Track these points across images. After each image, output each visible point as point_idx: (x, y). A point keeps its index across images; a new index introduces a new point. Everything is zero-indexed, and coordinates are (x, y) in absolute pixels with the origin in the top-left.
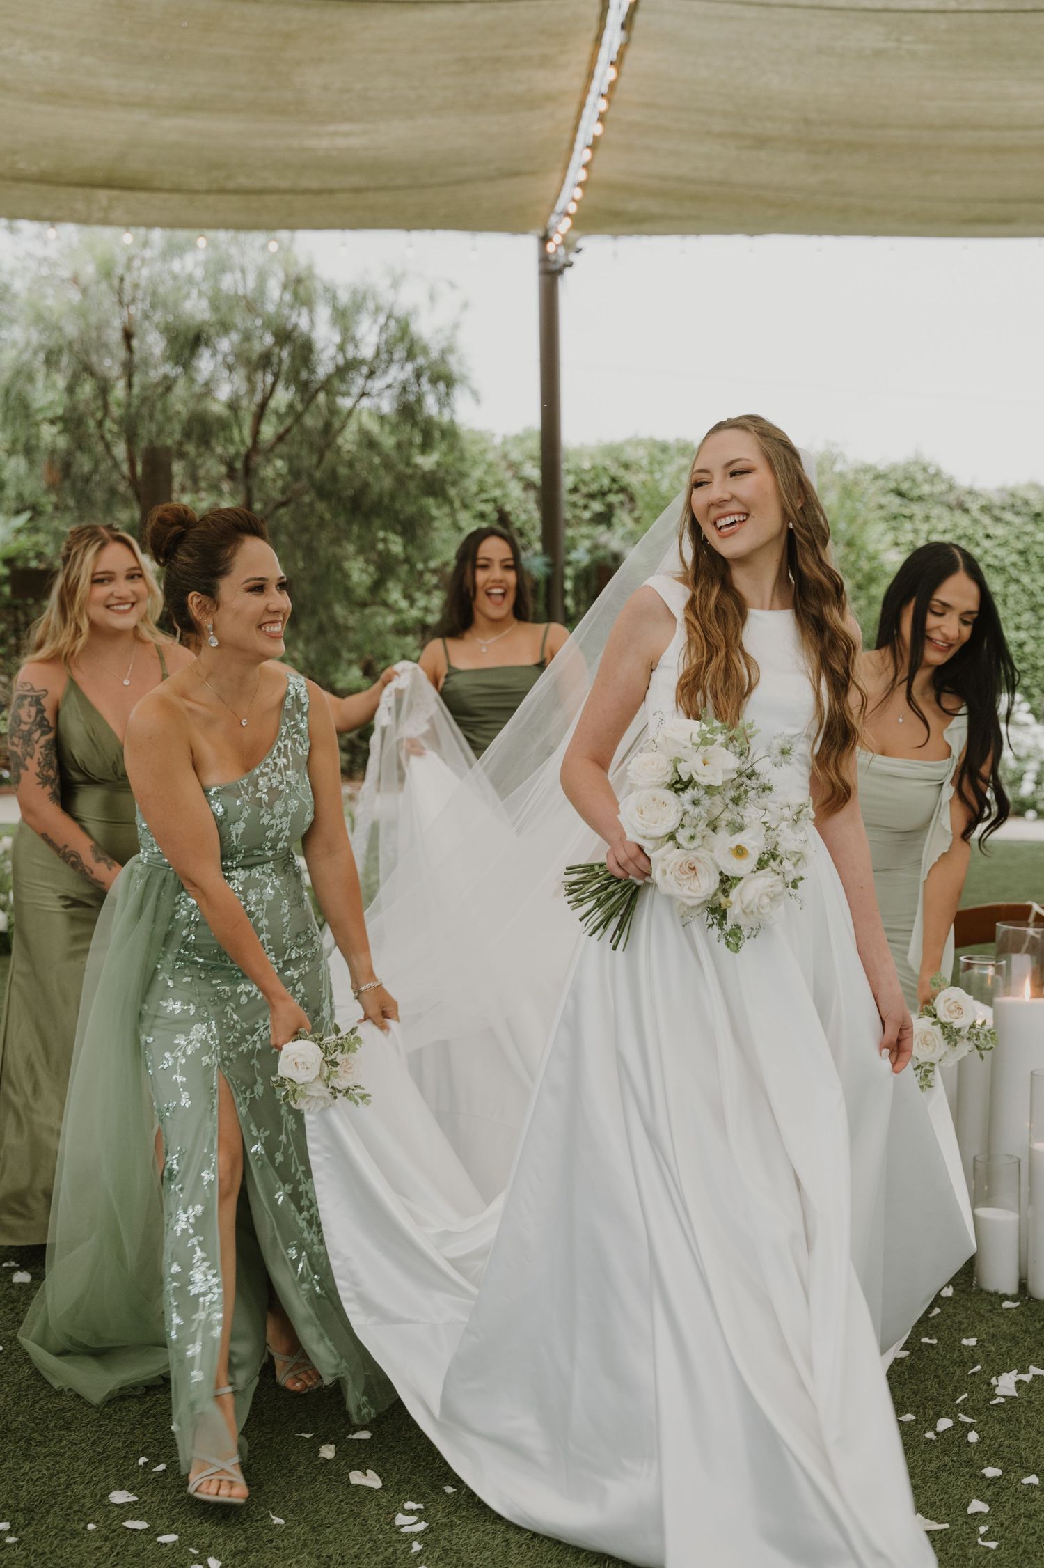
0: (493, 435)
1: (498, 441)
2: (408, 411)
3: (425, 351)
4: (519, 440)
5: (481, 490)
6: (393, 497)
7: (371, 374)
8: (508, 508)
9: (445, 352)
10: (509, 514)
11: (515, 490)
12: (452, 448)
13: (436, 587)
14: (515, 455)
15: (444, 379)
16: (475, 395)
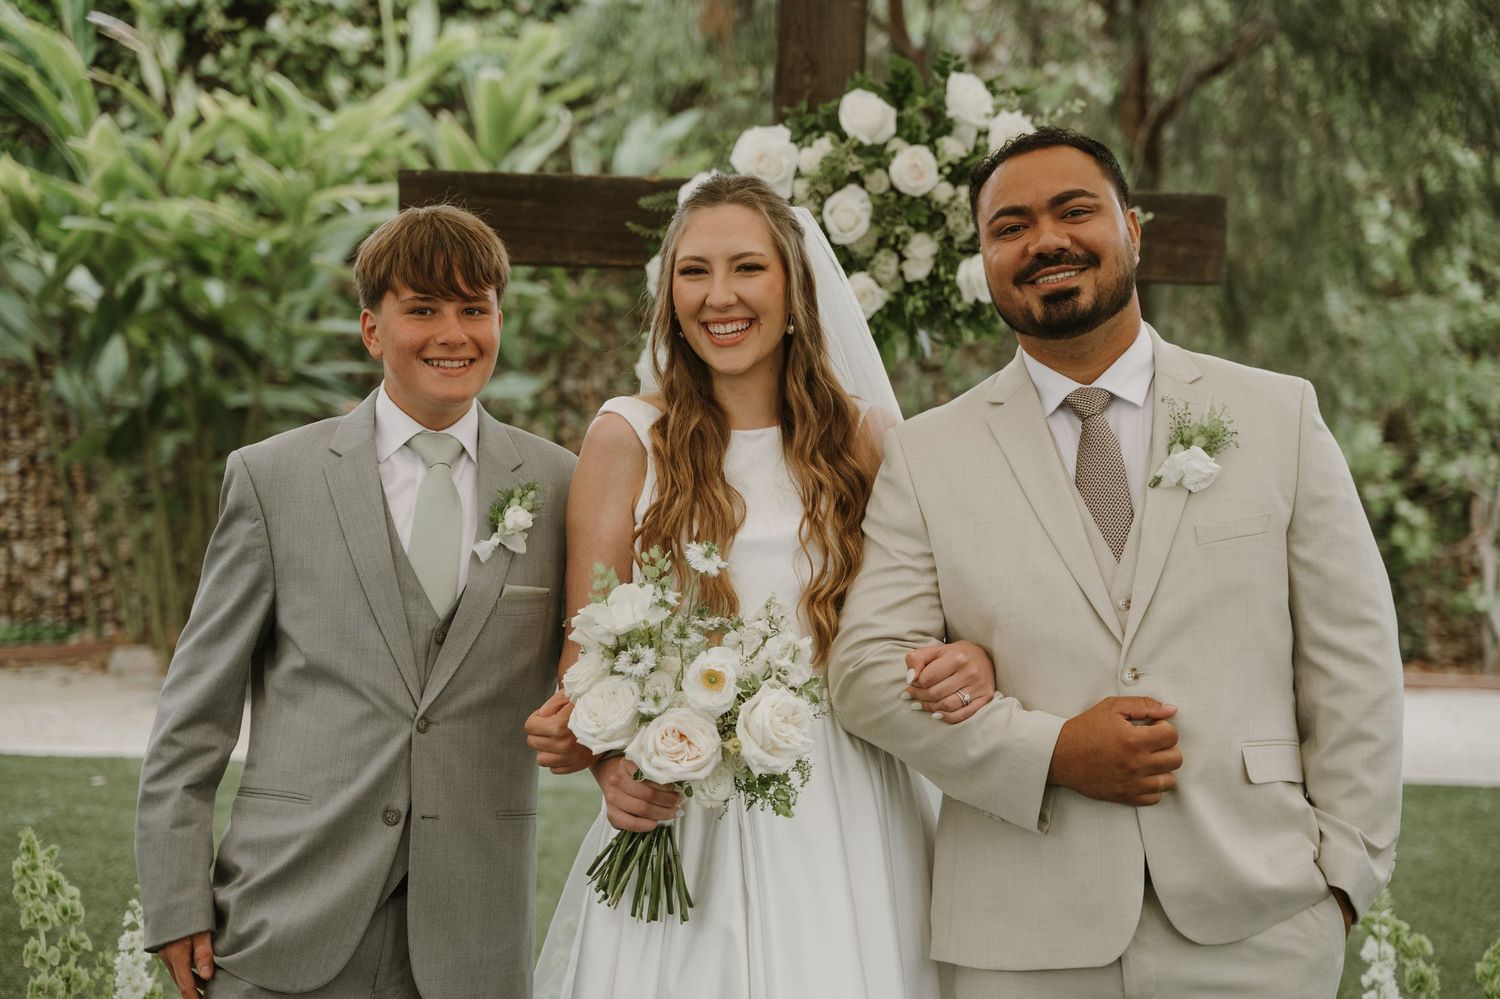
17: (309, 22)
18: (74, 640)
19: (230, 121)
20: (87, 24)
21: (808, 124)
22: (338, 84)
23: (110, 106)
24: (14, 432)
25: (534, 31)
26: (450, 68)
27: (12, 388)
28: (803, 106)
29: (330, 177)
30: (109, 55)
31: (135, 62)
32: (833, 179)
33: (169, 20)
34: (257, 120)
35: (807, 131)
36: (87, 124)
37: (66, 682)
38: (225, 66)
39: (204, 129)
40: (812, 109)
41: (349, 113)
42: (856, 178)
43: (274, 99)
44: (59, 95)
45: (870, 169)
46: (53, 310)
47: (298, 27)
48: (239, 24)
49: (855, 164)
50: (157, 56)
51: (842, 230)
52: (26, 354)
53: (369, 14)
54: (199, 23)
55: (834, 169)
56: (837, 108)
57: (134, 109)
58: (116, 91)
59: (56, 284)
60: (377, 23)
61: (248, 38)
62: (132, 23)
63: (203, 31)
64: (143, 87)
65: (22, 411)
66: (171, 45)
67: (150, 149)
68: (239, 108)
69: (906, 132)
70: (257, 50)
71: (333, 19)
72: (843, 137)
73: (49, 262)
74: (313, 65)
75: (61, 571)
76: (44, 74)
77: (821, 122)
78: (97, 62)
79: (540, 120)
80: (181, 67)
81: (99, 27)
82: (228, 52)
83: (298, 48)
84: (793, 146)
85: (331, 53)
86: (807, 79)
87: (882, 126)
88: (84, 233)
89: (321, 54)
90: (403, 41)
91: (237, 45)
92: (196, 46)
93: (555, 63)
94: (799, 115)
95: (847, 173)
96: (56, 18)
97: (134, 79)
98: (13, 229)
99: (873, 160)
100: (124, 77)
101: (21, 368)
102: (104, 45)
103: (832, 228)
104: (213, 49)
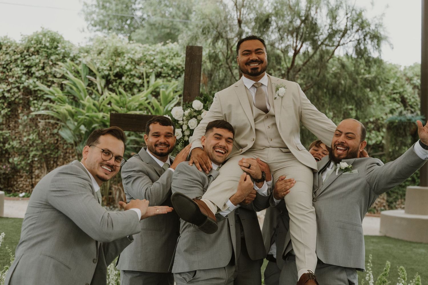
0: (401, 66)
1: (402, 69)
2: (361, 53)
3: (369, 25)
4: (411, 68)
5: (394, 89)
6: (350, 89)
7: (343, 36)
8: (406, 96)
9: (377, 26)
10: (407, 98)
11: (409, 88)
12: (379, 67)
13: (373, 129)
14: (410, 74)
15: (376, 38)
16: (391, 44)
17: (130, 78)
19: (112, 97)
20: (87, 78)
21: (187, 106)
22: (135, 90)
23: (91, 94)
24: (71, 156)
25: (174, 81)
26: (157, 88)
27: (71, 148)
28: (187, 103)
29: (132, 108)
30: (91, 84)
31: (96, 85)
32: (191, 117)
33: (103, 77)
34: (117, 97)
35: (187, 107)
36: (85, 97)
38: (114, 86)
39: (107, 98)
40: (189, 103)
41: (137, 96)
42: (195, 117)
43: (120, 93)
44: (80, 91)
45: (198, 115)
46: (77, 133)
47: (128, 79)
48: (117, 78)
49: (195, 114)
50: (100, 84)
51: (192, 126)
52: (73, 142)
53: (142, 77)
54: (109, 78)
55: (190, 115)
56: (192, 103)
57: (95, 95)
58: (92, 91)
59: (77, 128)
60: (143, 79)
61: (118, 81)
62: (96, 78)
63: (110, 79)
64: (97, 90)
65: (73, 153)
66: (103, 82)
67: (96, 102)
68: (114, 95)
69: (205, 108)
70: (120, 83)
71: (135, 78)
72: (193, 109)
73: (76, 123)
74: (131, 87)
76: (77, 88)
77: (190, 106)
78: (89, 85)
79: (173, 99)
80: (105, 86)
81: (89, 78)
82: (114, 84)
83: (128, 83)
84: (183, 111)
85: (135, 84)
86: (188, 97)
87: (200, 107)
88: (82, 119)
89: (133, 84)
90: (148, 82)
91: (116, 82)
92: (108, 82)
93: (177, 87)
94: (186, 104)
95: (193, 115)
96: (80, 76)
97: (96, 89)
98: (69, 118)
99: (198, 113)
100: (94, 88)
101: (72, 144)
102: (90, 82)
103: (190, 126)
104: (111, 83)
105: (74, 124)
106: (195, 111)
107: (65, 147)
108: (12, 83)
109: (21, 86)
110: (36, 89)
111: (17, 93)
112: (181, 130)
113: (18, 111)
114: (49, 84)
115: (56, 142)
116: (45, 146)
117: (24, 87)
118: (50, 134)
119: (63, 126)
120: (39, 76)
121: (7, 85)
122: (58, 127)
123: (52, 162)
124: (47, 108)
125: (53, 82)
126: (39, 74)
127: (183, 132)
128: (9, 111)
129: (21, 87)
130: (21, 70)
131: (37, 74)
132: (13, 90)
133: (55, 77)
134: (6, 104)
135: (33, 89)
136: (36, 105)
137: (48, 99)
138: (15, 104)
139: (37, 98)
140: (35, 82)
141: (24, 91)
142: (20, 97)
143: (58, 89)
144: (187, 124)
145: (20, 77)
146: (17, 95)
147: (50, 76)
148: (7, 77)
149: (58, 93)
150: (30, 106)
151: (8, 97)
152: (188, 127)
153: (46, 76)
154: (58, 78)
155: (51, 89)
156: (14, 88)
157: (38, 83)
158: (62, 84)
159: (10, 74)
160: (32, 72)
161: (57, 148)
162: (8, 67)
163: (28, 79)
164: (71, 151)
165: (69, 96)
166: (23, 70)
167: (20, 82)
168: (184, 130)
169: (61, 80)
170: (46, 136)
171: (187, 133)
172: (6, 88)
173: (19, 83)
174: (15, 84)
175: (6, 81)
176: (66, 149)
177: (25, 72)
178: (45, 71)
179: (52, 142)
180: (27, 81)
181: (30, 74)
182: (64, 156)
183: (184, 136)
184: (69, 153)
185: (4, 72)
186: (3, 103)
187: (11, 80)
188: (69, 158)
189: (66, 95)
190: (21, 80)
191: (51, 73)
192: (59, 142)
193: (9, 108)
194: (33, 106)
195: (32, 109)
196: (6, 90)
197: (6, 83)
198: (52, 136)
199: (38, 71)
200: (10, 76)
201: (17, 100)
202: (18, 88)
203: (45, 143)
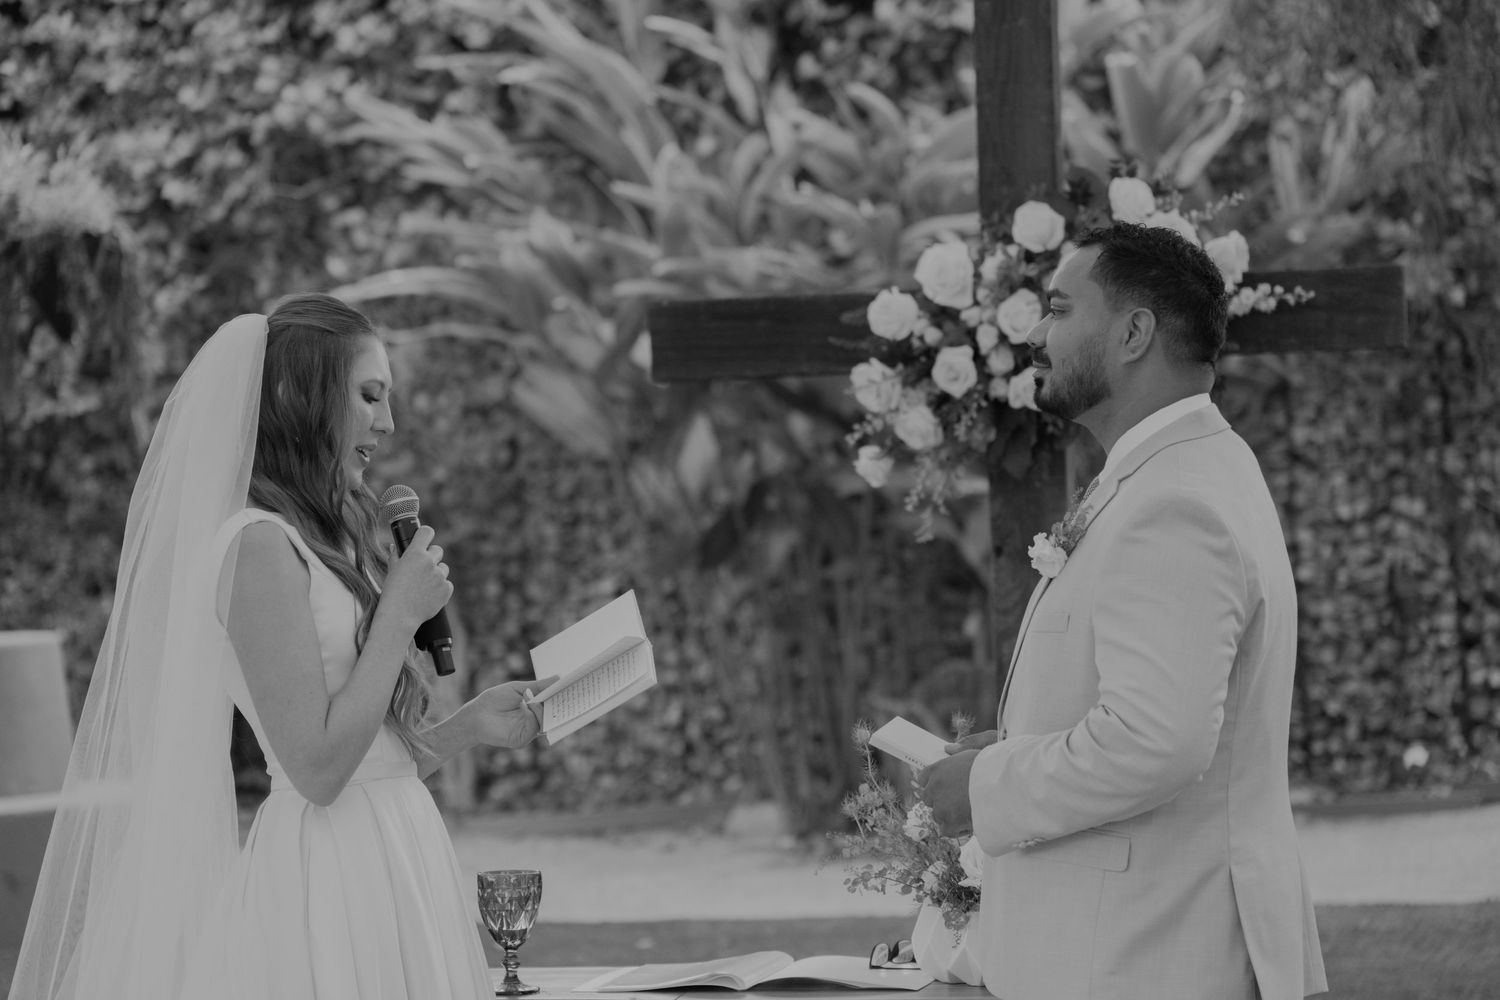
18: (686, 799)
20: (652, 33)
21: (995, 236)
23: (687, 133)
24: (605, 541)
28: (996, 217)
30: (682, 69)
31: (717, 70)
32: (1008, 285)
33: (756, 15)
34: (845, 141)
35: (993, 243)
36: (655, 155)
37: (670, 849)
38: (828, 65)
40: (1002, 220)
42: (1031, 284)
43: (862, 113)
44: (618, 122)
45: (1042, 273)
46: (622, 390)
48: (843, 11)
50: (744, 63)
51: (1017, 331)
52: (604, 448)
54: (793, 14)
55: (1007, 277)
56: (1013, 220)
57: (717, 132)
58: (696, 113)
59: (619, 359)
61: (856, 27)
62: (709, 26)
63: (799, 25)
64: (730, 105)
65: (615, 516)
66: (758, 46)
68: (819, 126)
70: (866, 41)
72: (1015, 244)
75: (673, 715)
76: (601, 101)
77: (1005, 231)
78: (673, 77)
80: (774, 73)
81: (665, 34)
82: (830, 47)
83: (917, 34)
86: (1003, 191)
87: (1052, 234)
88: (639, 298)
89: (947, 39)
91: (841, 38)
92: (791, 42)
94: (991, 228)
95: (1019, 279)
96: (612, 25)
97: (717, 94)
98: (561, 300)
99: (1045, 265)
100: (703, 92)
101: (602, 464)
102: (675, 55)
103: (1007, 330)
104: (812, 46)
105: (597, 338)
106: (1029, 257)
107: (565, 485)
108: (200, 117)
109: (260, 125)
110: (351, 134)
111: (238, 171)
112: (966, 351)
113: (252, 283)
114: (427, 94)
115: (504, 455)
116: (438, 488)
117: (275, 134)
118: (468, 411)
119: (533, 356)
120: (360, 50)
121: (176, 132)
122: (508, 363)
123: (492, 589)
124: (427, 252)
125: (449, 82)
126: (361, 38)
127: (979, 359)
128: (204, 292)
129: (258, 136)
130: (247, 26)
131: (347, 40)
132: (211, 160)
133: (457, 44)
134: (178, 251)
135: (331, 138)
136: (361, 238)
137: (428, 189)
138: (233, 240)
139: (363, 194)
140: (338, 96)
141: (278, 156)
142: (256, 200)
143: (484, 127)
144: (993, 322)
145: (247, 74)
146: (235, 190)
147: (426, 42)
148: (171, 81)
149: (485, 148)
150: (323, 249)
151: (187, 208)
152: (1003, 338)
153: (404, 45)
154: (480, 51)
155: (440, 129)
156: (220, 143)
157: (358, 97)
158: (504, 89)
159: (185, 57)
160: (317, 30)
161: (516, 495)
162: (167, 18)
163: (295, 78)
164: (601, 510)
165: (550, 159)
166: (262, 24)
167: (249, 100)
168: (984, 351)
169: (497, 60)
170: (442, 425)
171: (1000, 362)
172: (168, 147)
173: (244, 111)
174: (218, 119)
175: (167, 105)
176: (573, 497)
177: (271, 34)
178: (391, 18)
179: (482, 458)
180: (290, 93)
181: (306, 45)
182: (568, 544)
183: (985, 376)
184: (594, 521)
185: (149, 54)
186: (163, 248)
187: (191, 97)
188: (596, 549)
189: (538, 155)
190: (251, 87)
191: (428, 25)
192: (524, 459)
193: (198, 269)
194: (342, 247)
195: (336, 266)
196: (170, 160)
197: (168, 115)
198: (476, 420)
199: (352, 18)
200: (186, 73)
201: (242, 219)
202: (242, 139)
203: (439, 473)
